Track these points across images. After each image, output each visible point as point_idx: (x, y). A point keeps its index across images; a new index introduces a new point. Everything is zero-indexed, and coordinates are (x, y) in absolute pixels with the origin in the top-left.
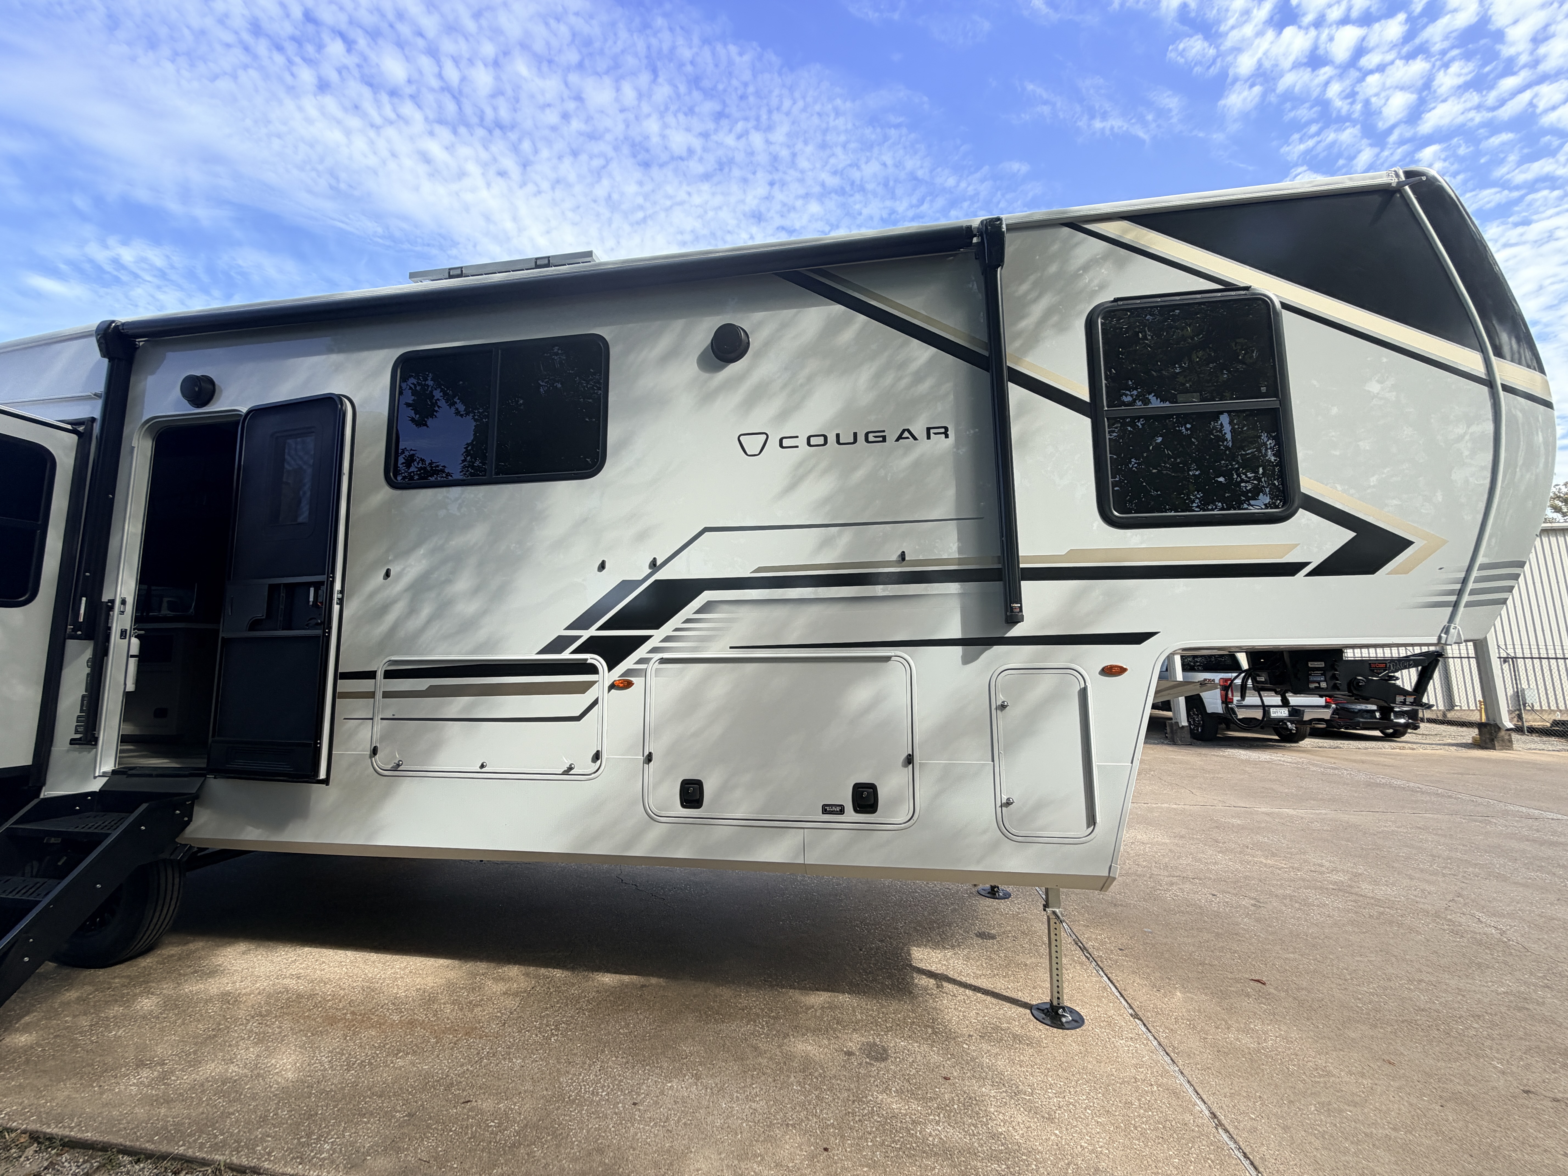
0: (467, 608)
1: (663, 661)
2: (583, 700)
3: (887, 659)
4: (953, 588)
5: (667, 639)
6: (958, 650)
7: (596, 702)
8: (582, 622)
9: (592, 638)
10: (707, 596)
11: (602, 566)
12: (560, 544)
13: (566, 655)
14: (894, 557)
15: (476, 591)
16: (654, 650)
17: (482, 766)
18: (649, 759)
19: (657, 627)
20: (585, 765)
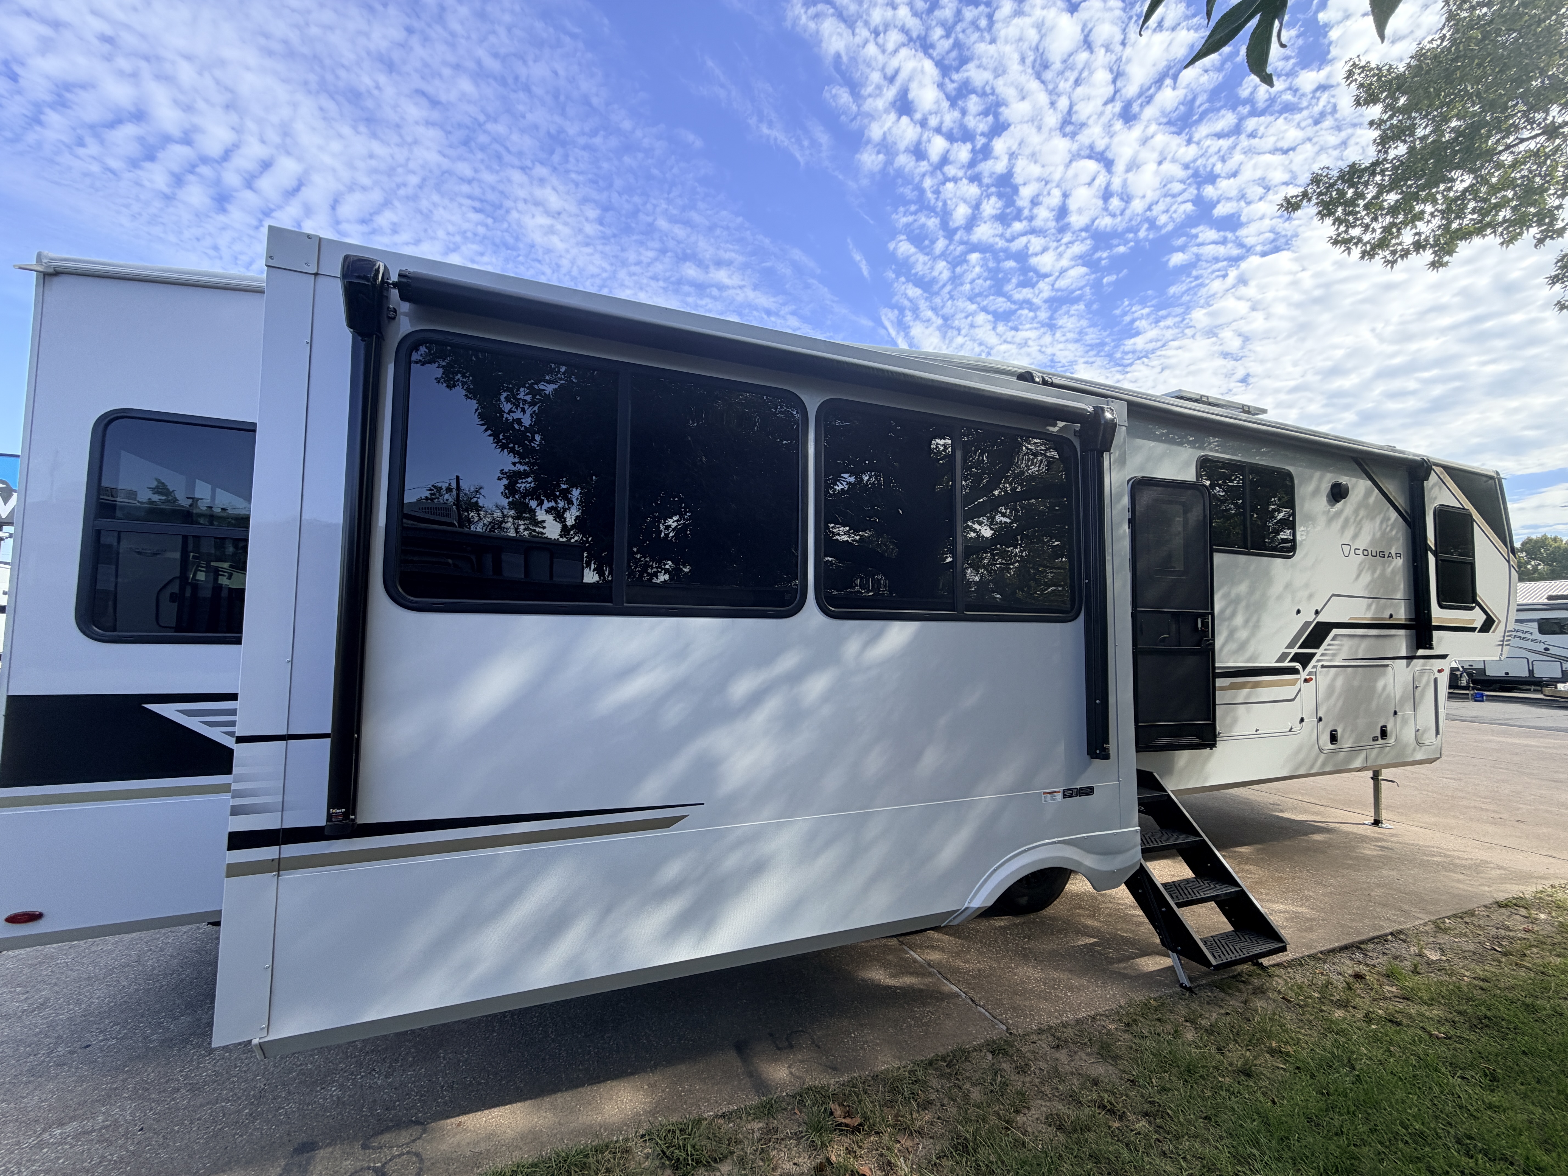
0: (1243, 634)
1: (1323, 667)
2: (1295, 689)
3: (1387, 666)
4: (1402, 632)
5: (1323, 655)
6: (1405, 661)
7: (1300, 690)
8: (1291, 645)
9: (1296, 654)
10: (1335, 631)
11: (1298, 612)
12: (1280, 598)
13: (1286, 664)
14: (1388, 616)
15: (1247, 622)
16: (1318, 661)
17: (1257, 731)
18: (1320, 719)
19: (1318, 647)
20: (1297, 726)
